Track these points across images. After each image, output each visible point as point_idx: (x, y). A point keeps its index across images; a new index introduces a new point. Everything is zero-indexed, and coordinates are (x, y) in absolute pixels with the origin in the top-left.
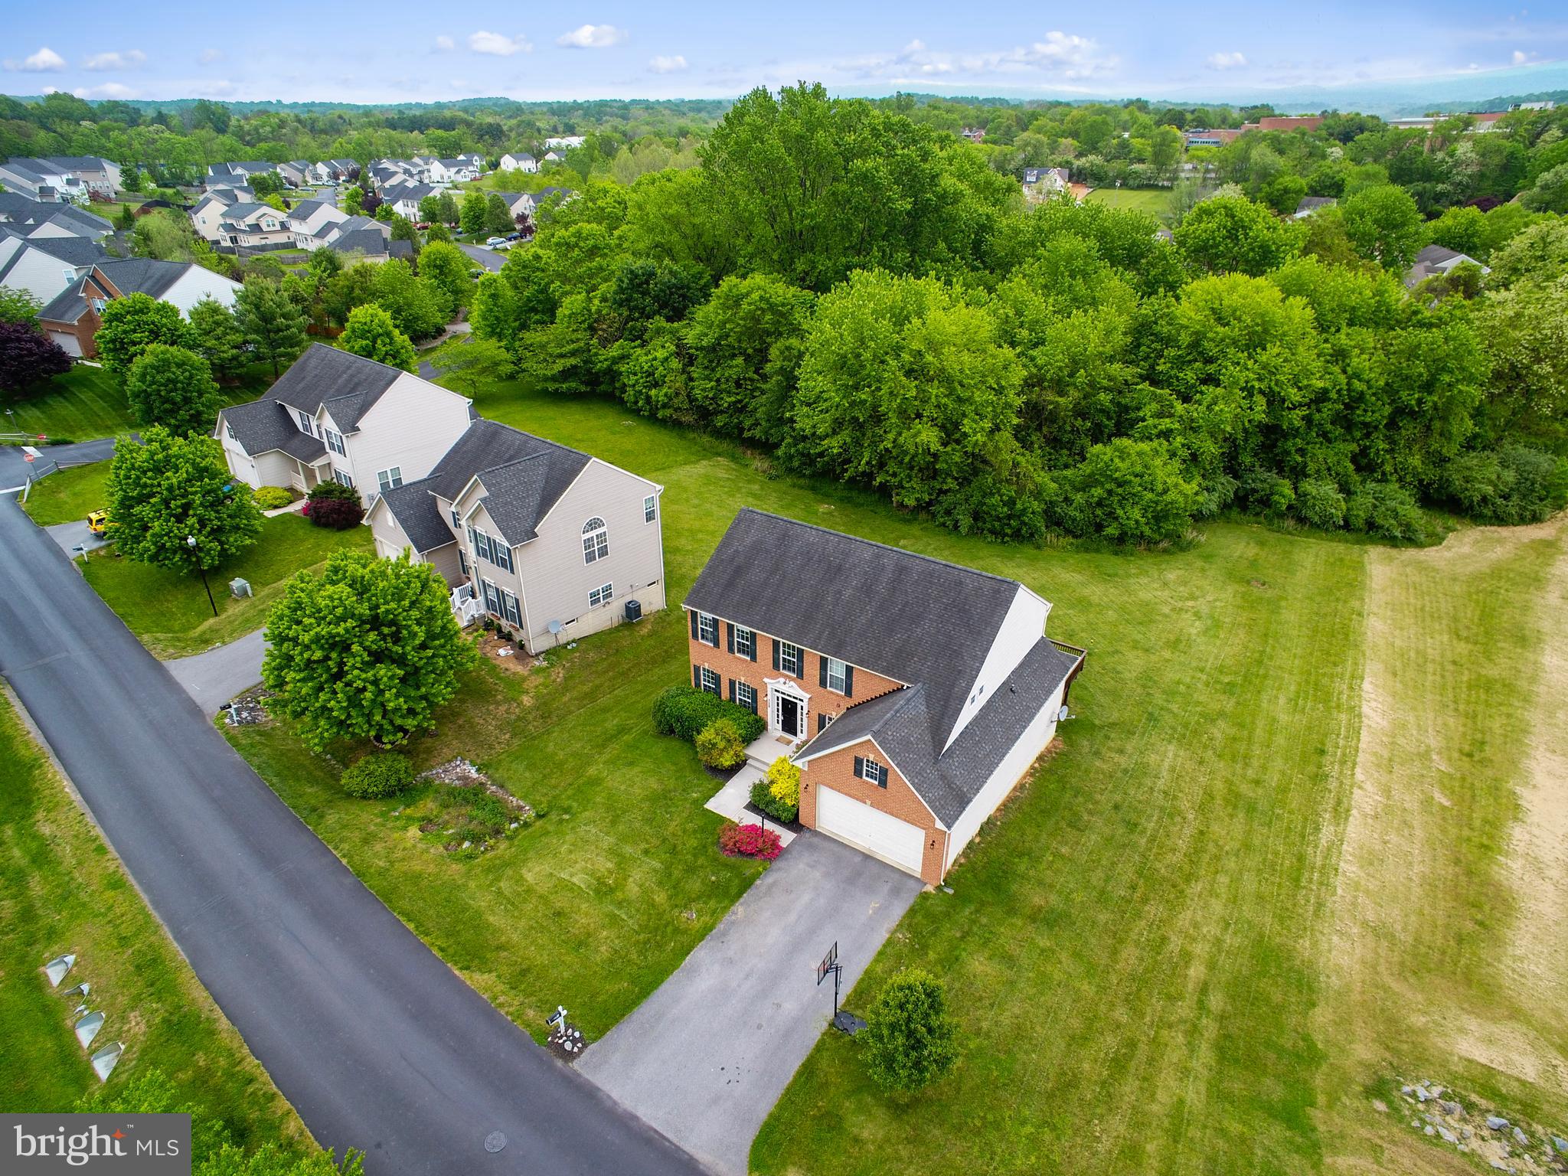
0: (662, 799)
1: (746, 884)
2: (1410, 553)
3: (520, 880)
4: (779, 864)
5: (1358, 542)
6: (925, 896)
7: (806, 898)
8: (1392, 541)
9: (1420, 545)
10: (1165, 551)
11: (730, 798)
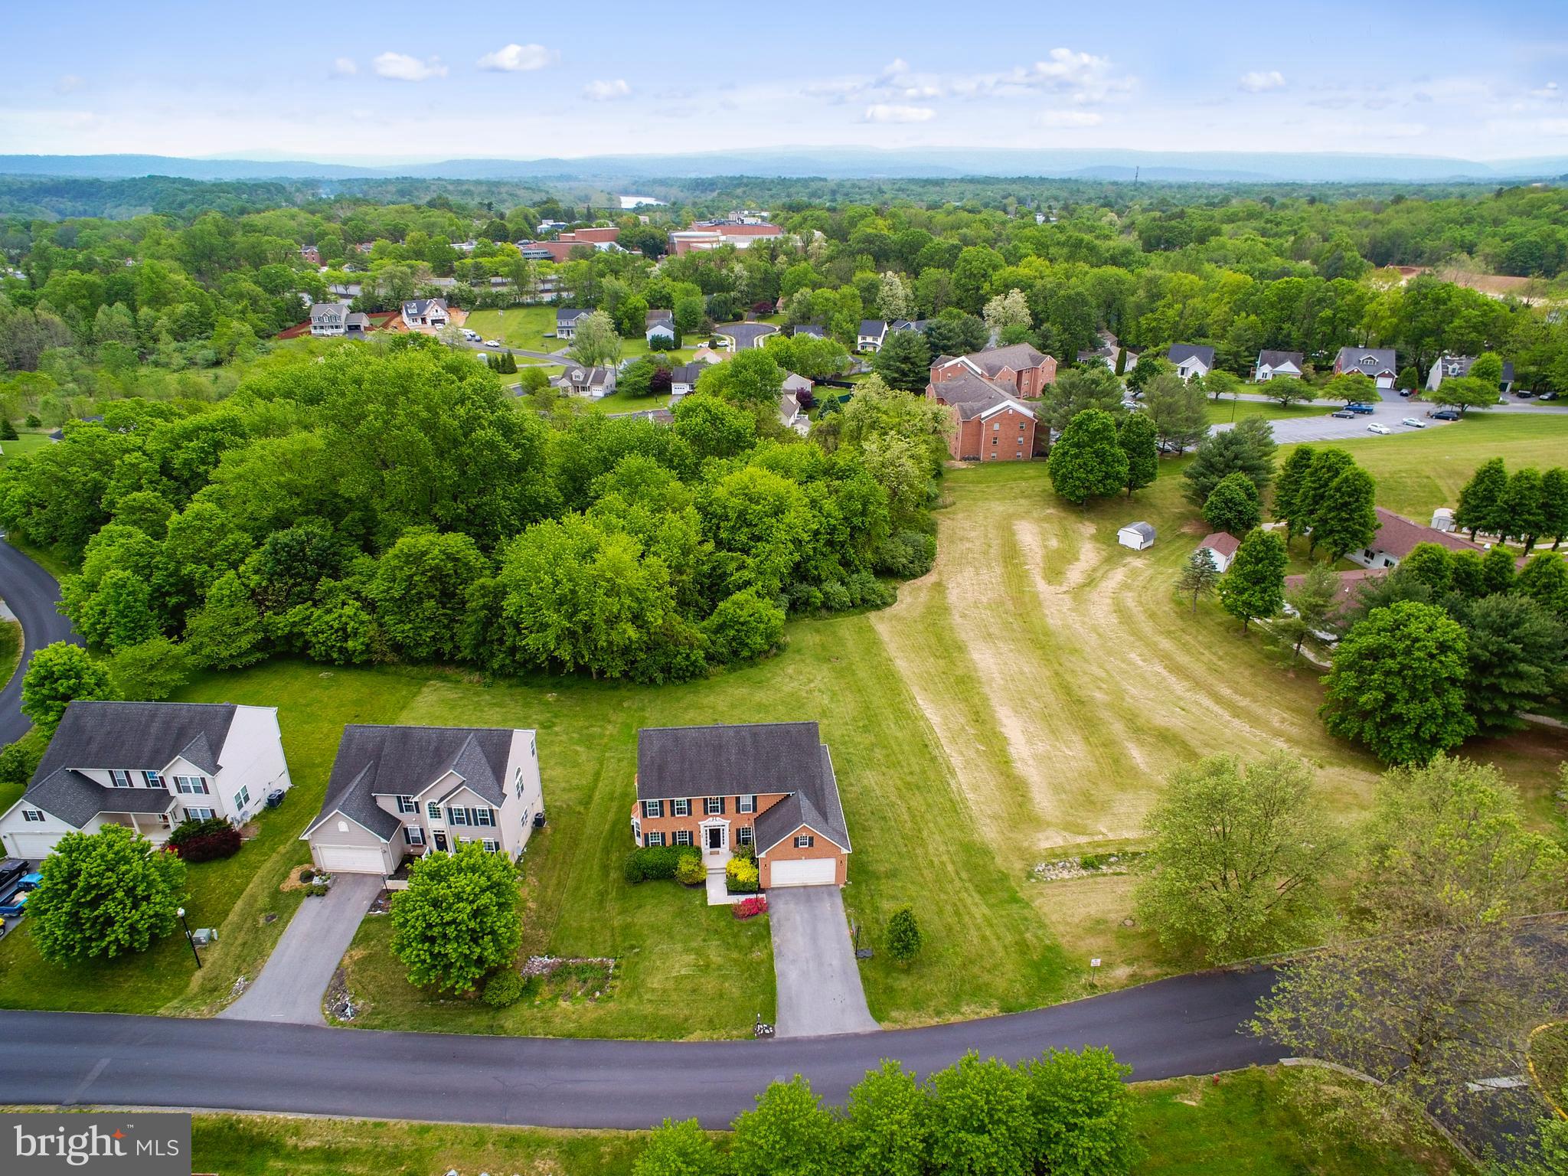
0: (681, 913)
1: (767, 927)
2: (888, 611)
3: (653, 990)
4: (771, 911)
5: (862, 613)
6: (843, 890)
7: (798, 918)
8: (877, 608)
9: (890, 605)
10: (776, 655)
11: (717, 894)
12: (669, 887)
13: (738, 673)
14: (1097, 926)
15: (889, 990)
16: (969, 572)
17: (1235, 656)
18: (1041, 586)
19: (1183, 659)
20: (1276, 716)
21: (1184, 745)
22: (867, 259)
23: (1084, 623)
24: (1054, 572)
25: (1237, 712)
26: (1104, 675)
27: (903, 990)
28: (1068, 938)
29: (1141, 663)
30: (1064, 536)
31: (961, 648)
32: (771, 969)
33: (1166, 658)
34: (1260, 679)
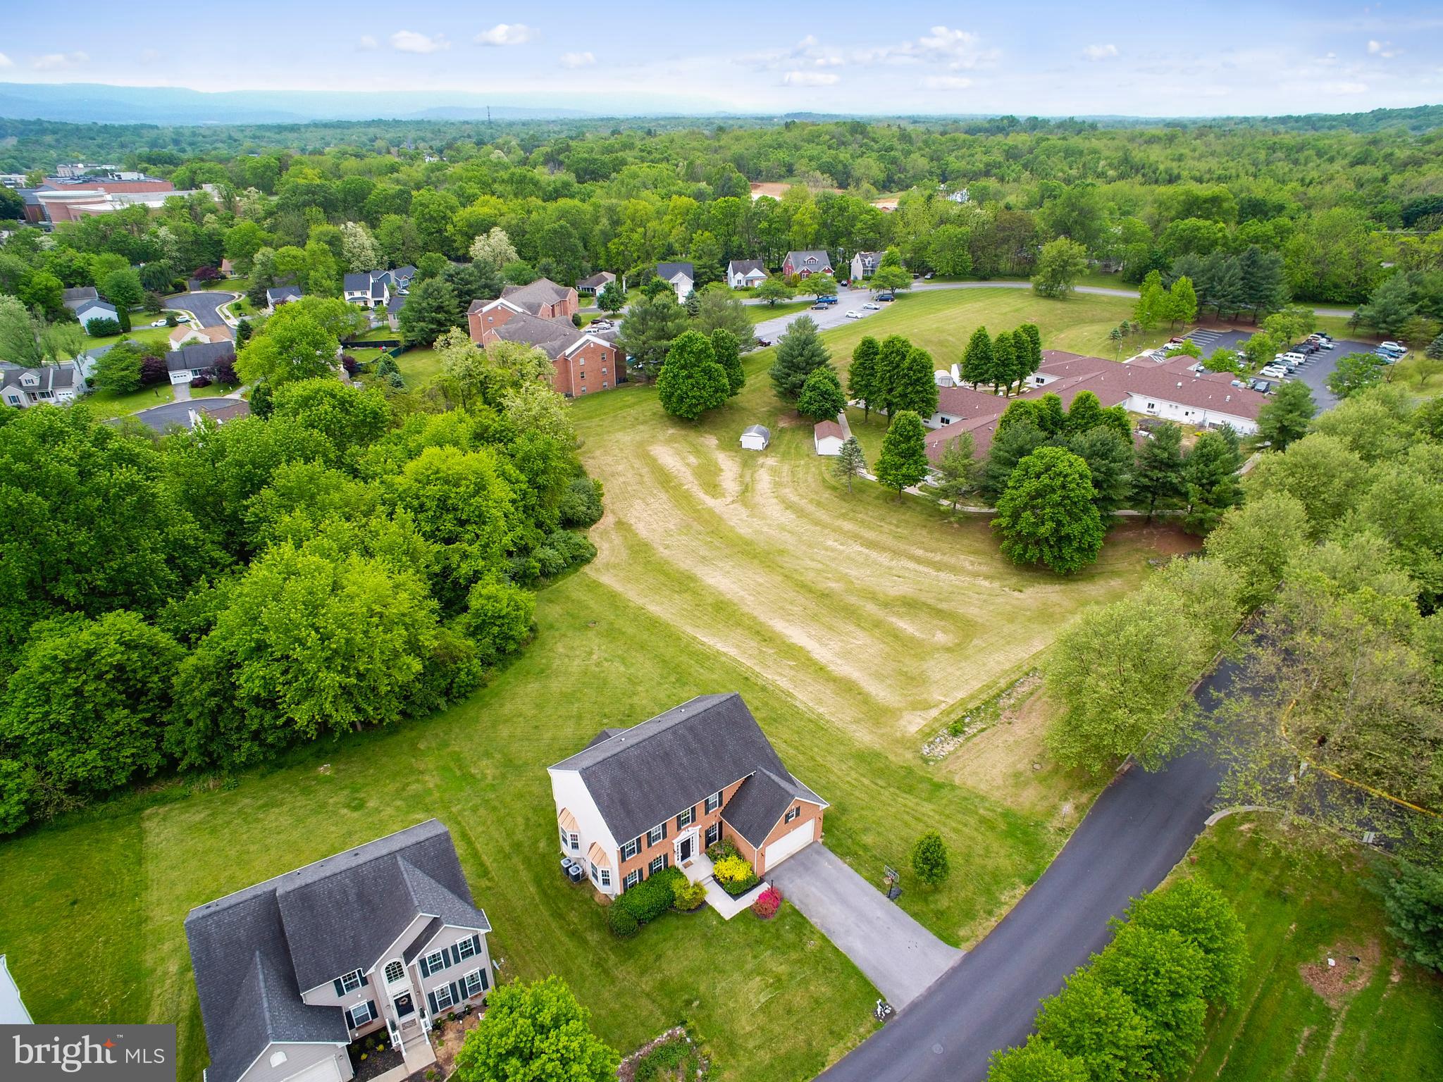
1: (797, 913)
3: (750, 1034)
4: (785, 895)
6: (824, 842)
8: (588, 560)
9: (594, 555)
10: (534, 638)
11: (725, 906)
12: (672, 922)
13: (512, 670)
14: (1018, 779)
15: (939, 914)
16: (638, 504)
17: (907, 522)
18: (710, 501)
19: (871, 535)
20: (966, 561)
21: (929, 606)
22: (315, 211)
23: (769, 525)
24: (713, 488)
25: (939, 567)
26: (820, 566)
27: (949, 908)
28: (1009, 800)
29: (841, 548)
30: (697, 451)
31: (692, 578)
32: (836, 949)
33: (856, 537)
34: (936, 535)
